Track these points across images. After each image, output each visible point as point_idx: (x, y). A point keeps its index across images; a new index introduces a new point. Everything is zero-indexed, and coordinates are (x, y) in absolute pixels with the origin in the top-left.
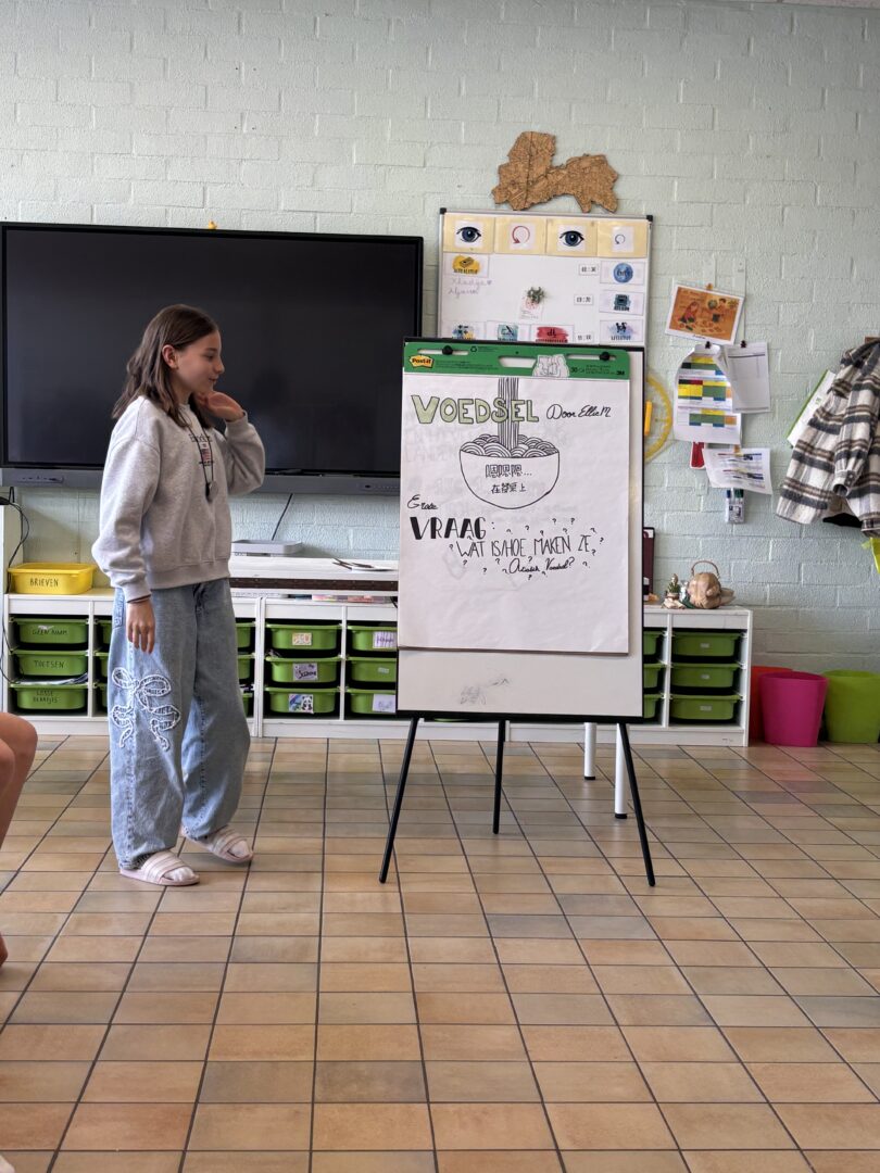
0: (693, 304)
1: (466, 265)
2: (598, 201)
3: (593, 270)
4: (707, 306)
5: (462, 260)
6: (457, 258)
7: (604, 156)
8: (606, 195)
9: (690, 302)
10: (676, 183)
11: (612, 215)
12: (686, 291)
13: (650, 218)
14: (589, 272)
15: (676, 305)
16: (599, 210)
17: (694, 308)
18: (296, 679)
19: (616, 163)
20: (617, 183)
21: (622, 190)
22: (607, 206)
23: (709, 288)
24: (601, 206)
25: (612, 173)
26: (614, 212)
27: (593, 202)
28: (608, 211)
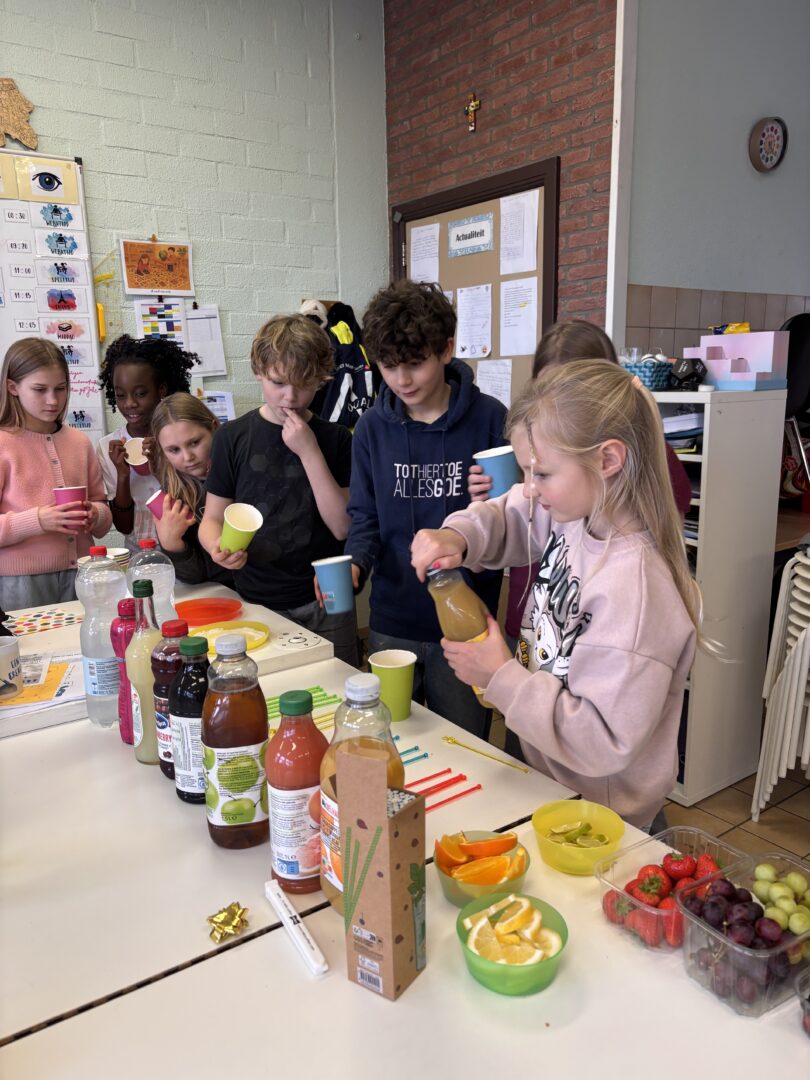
0: (144, 257)
2: (14, 135)
3: (22, 216)
4: (158, 257)
7: (12, 80)
8: (23, 129)
9: (140, 255)
10: (102, 124)
11: (31, 153)
12: (132, 245)
13: (79, 161)
14: (17, 218)
15: (127, 259)
16: (16, 145)
17: (145, 261)
19: (29, 90)
20: (32, 116)
21: (40, 123)
22: (24, 142)
23: (154, 239)
24: (16, 140)
25: (26, 103)
26: (35, 150)
27: (7, 135)
28: (27, 148)
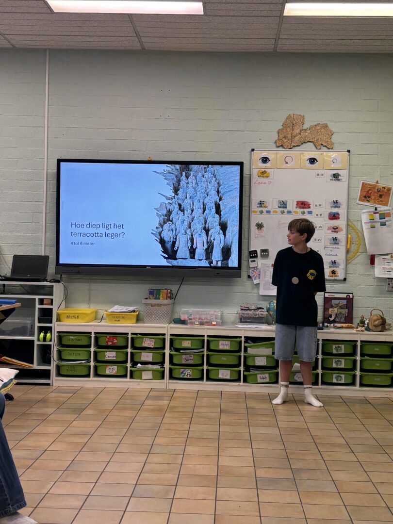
0: (370, 190)
1: (263, 174)
2: (324, 144)
3: (322, 175)
4: (376, 191)
5: (261, 171)
6: (259, 171)
7: (326, 124)
8: (328, 141)
9: (368, 189)
10: (361, 135)
12: (366, 184)
13: (349, 151)
14: (320, 176)
15: (361, 190)
16: (325, 148)
18: (184, 362)
19: (332, 127)
20: (333, 136)
21: (334, 139)
22: (328, 146)
23: (377, 182)
24: (325, 146)
25: (331, 131)
26: (332, 149)
27: (322, 145)
28: (329, 149)
